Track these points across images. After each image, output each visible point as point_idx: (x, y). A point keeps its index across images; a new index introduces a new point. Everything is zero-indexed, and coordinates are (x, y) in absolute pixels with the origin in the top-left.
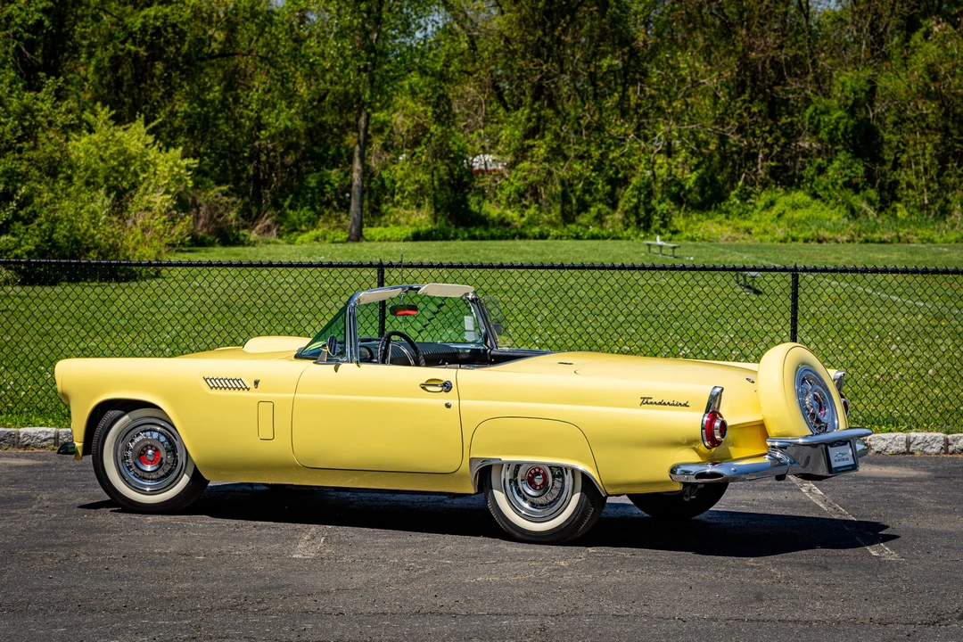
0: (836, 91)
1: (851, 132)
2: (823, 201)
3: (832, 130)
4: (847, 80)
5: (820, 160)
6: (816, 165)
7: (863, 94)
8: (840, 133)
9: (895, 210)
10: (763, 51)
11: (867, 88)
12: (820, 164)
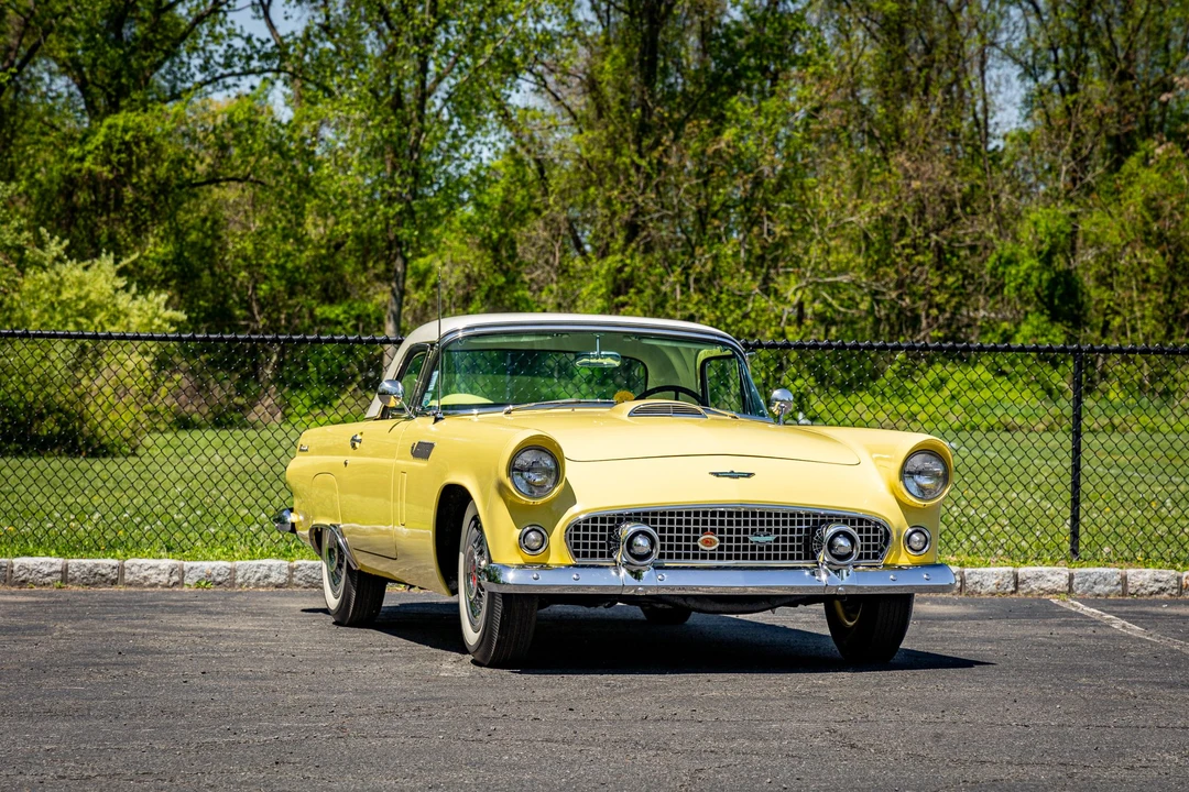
0: (1026, 235)
1: (1048, 288)
2: (1009, 379)
3: (1021, 285)
4: (1040, 219)
5: (1005, 325)
6: (1000, 331)
7: (1063, 236)
8: (1031, 289)
9: (1105, 393)
10: (930, 179)
11: (1068, 229)
12: (1005, 331)
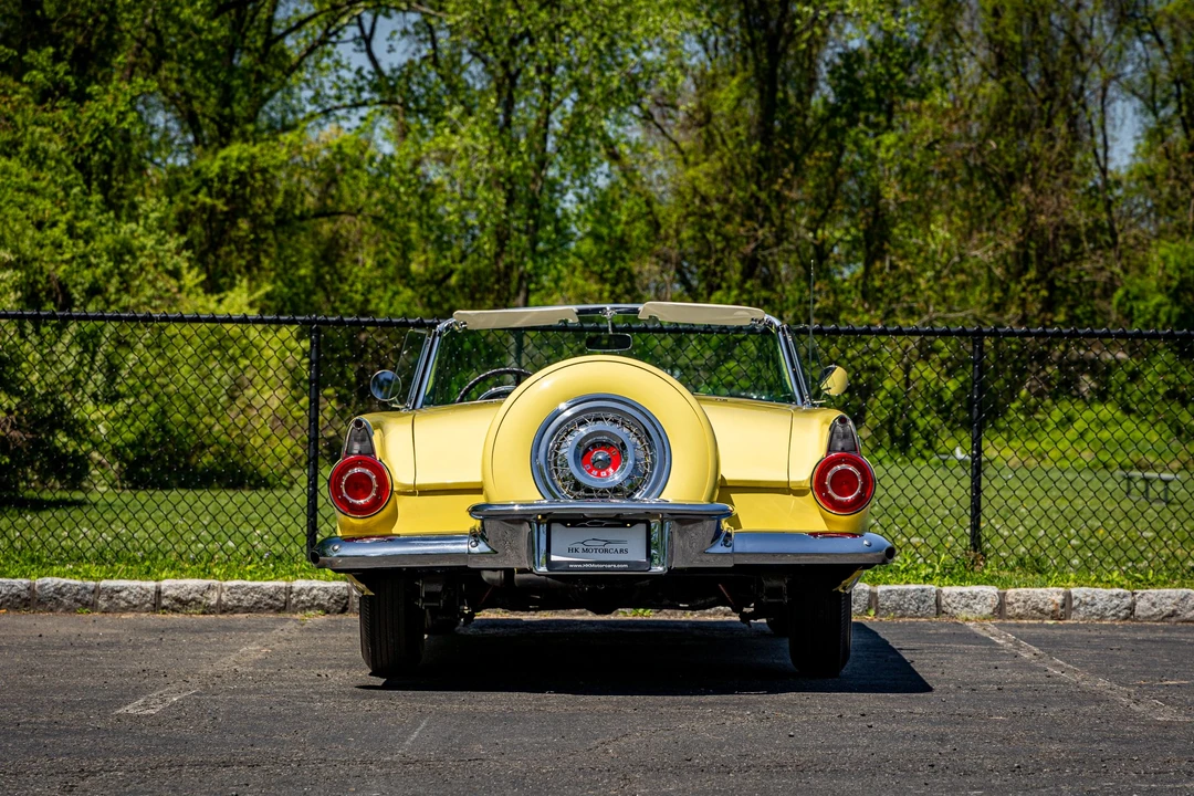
0: (1155, 269)
1: (1176, 323)
2: (1138, 417)
3: (1150, 320)
4: (1169, 254)
10: (1055, 214)
